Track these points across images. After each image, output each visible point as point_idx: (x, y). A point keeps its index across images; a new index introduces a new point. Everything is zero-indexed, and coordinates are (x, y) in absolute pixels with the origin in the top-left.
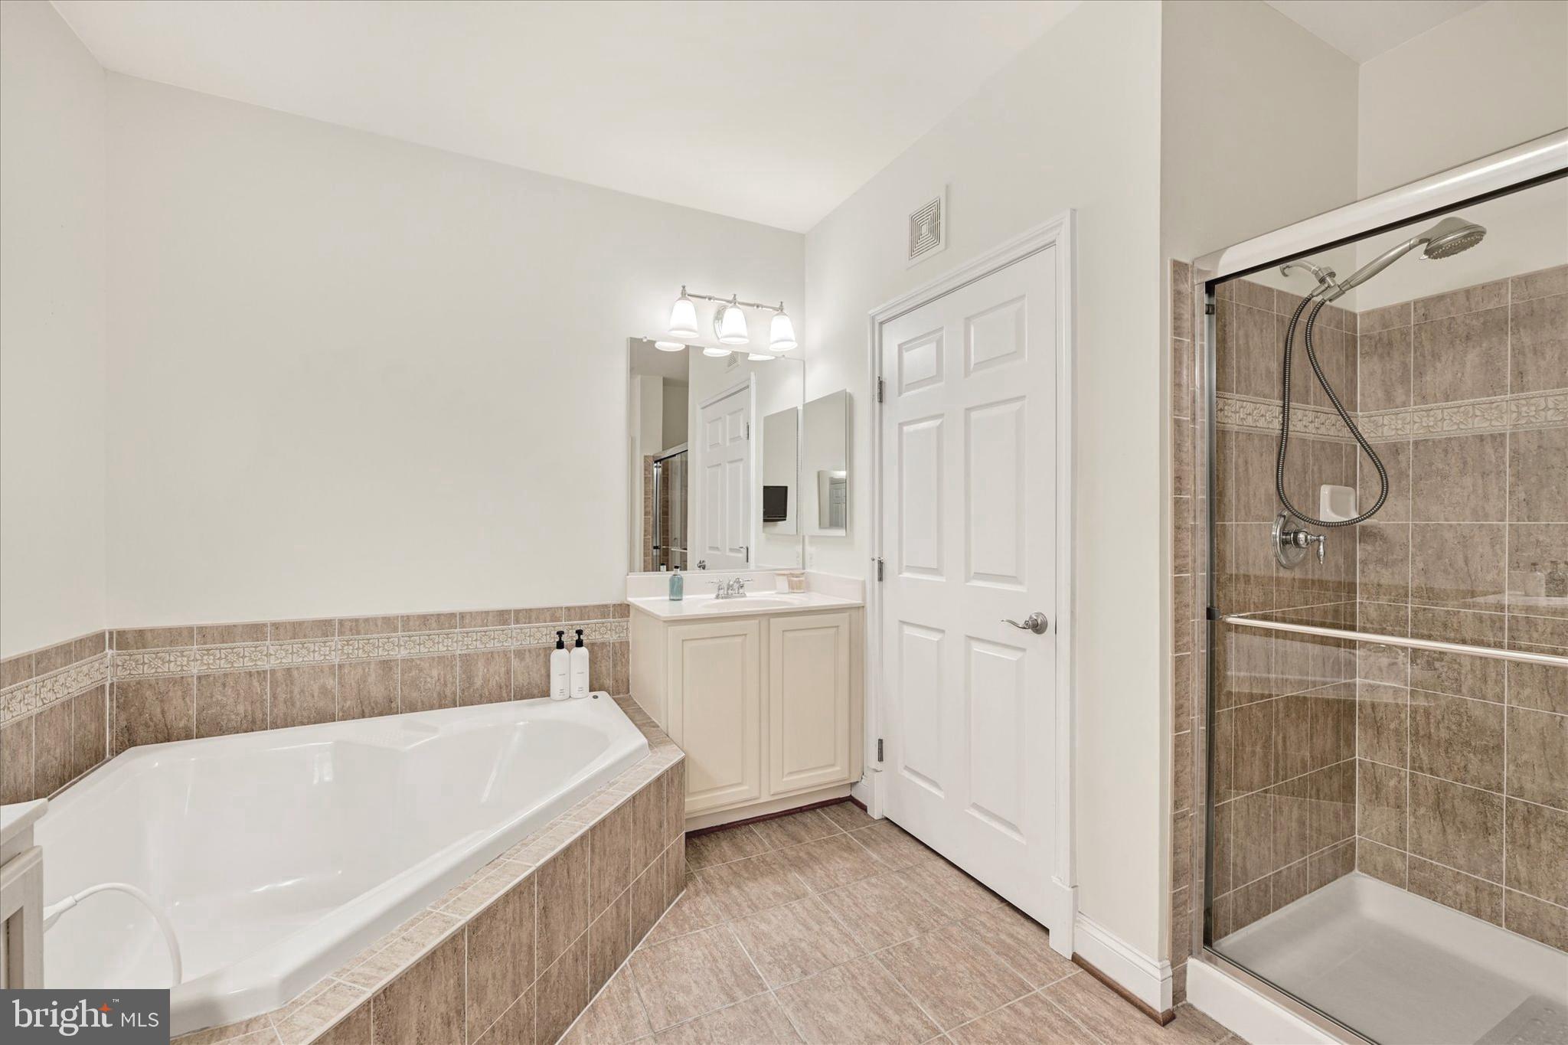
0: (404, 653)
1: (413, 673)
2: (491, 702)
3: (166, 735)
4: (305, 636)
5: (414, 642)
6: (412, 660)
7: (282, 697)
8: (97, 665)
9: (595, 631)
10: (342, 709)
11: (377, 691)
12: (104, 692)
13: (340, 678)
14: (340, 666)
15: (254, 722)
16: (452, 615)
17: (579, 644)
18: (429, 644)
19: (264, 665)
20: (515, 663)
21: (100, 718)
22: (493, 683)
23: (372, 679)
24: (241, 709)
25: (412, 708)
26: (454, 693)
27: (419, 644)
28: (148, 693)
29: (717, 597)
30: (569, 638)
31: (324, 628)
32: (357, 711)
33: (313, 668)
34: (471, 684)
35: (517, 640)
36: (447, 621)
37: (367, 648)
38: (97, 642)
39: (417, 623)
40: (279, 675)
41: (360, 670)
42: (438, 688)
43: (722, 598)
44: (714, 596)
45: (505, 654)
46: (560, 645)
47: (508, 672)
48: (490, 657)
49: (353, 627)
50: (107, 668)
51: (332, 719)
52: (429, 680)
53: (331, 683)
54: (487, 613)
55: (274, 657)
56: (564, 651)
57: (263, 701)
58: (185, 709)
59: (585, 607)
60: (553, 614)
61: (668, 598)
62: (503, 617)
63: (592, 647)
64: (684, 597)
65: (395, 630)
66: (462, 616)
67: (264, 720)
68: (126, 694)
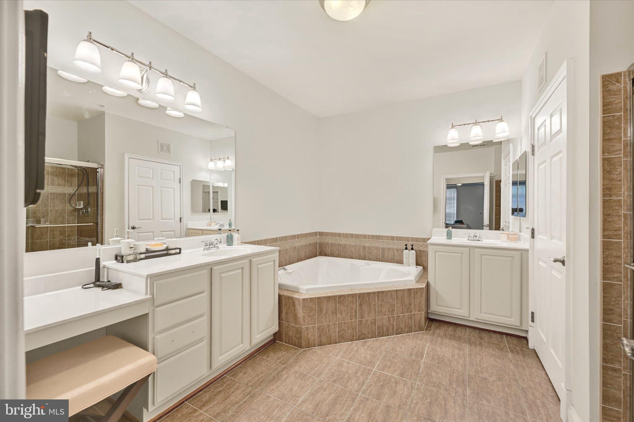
0: (368, 245)
1: (370, 251)
2: (389, 262)
3: (326, 255)
4: (348, 237)
5: (370, 242)
6: (370, 247)
7: (344, 251)
8: (315, 238)
9: (421, 246)
10: (355, 257)
11: (362, 254)
12: (317, 244)
13: (355, 249)
14: (355, 246)
15: (339, 256)
16: (379, 236)
17: (412, 249)
18: (374, 243)
19: (342, 243)
20: (396, 252)
21: (316, 248)
22: (390, 257)
23: (361, 250)
24: (337, 252)
25: (370, 260)
26: (380, 258)
27: (372, 243)
28: (323, 246)
29: (468, 240)
30: (409, 247)
31: (352, 236)
32: (358, 258)
33: (350, 245)
34: (384, 256)
35: (396, 246)
36: (378, 237)
37: (360, 242)
38: (316, 234)
39: (371, 237)
40: (344, 245)
41: (359, 247)
42: (376, 256)
43: (470, 240)
44: (467, 239)
45: (393, 249)
46: (406, 249)
47: (394, 255)
48: (389, 249)
49: (358, 236)
50: (318, 239)
51: (353, 258)
52: (374, 253)
53: (353, 250)
54: (388, 236)
55: (343, 241)
56: (407, 251)
57: (341, 251)
58: (328, 250)
59: (418, 238)
60: (407, 239)
61: (446, 238)
62: (392, 238)
63: (416, 251)
64: (452, 238)
65: (366, 238)
66: (382, 236)
67: (341, 256)
68: (321, 245)
